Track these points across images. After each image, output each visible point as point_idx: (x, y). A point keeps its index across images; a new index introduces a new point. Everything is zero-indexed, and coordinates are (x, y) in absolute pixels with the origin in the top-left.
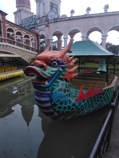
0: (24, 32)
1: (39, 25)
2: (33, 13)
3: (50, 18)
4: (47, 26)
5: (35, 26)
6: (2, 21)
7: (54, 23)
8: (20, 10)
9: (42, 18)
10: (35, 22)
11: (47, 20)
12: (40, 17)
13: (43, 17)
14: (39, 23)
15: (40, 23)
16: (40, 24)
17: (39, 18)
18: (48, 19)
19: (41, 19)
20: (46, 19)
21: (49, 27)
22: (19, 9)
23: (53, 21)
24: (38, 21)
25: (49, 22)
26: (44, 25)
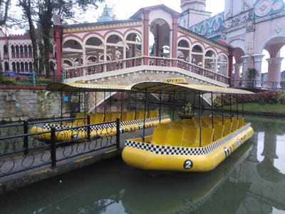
0: (206, 46)
1: (228, 31)
2: (211, 13)
3: (258, 12)
4: (252, 30)
5: (219, 34)
6: (171, 28)
7: (269, 22)
8: (188, 10)
9: (237, 15)
10: (219, 25)
11: (252, 18)
12: (234, 15)
13: (242, 13)
14: (228, 27)
15: (232, 26)
16: (233, 29)
17: (231, 18)
18: (255, 15)
19: (234, 19)
20: (248, 17)
21: (254, 31)
22: (186, 9)
23: (267, 18)
24: (227, 24)
25: (257, 21)
26: (242, 30)
